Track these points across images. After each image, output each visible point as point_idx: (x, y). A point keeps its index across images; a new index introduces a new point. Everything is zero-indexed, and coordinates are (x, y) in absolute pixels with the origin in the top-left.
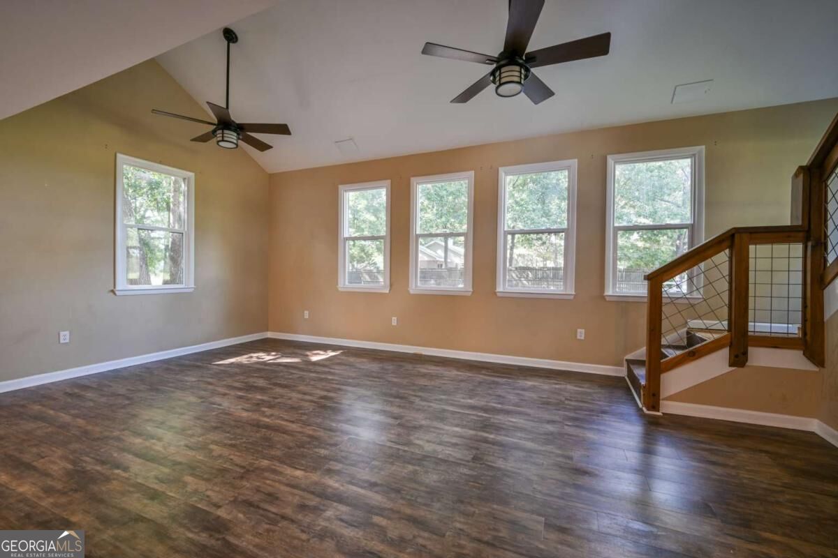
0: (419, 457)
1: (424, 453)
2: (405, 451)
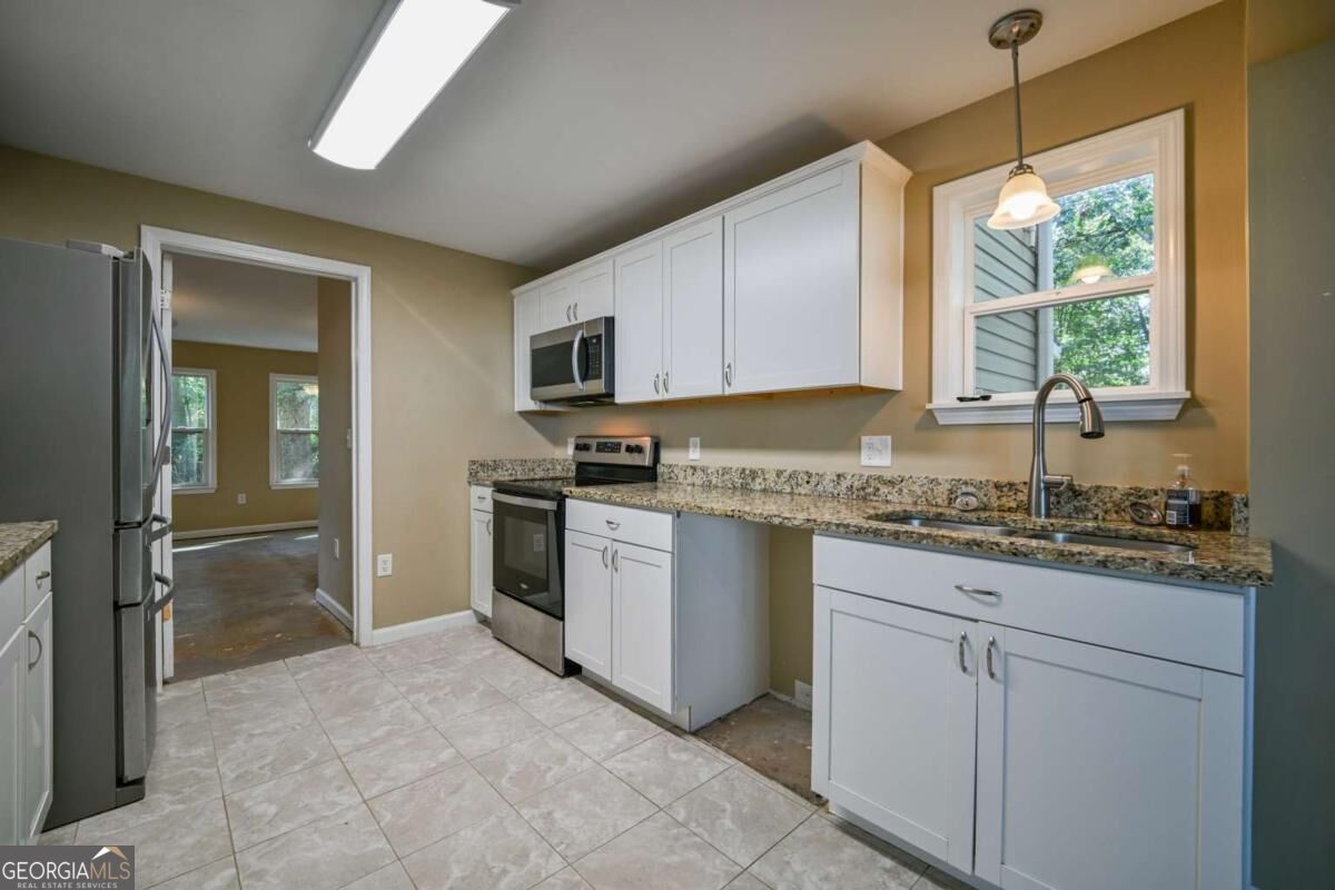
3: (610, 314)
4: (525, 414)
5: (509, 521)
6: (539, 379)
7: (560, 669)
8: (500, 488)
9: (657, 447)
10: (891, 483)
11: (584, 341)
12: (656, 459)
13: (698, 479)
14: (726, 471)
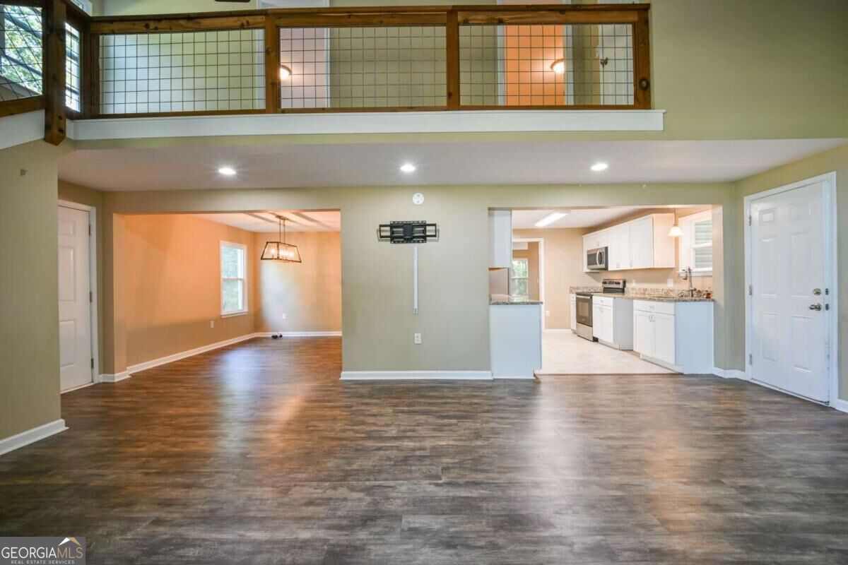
0: (350, 478)
1: (346, 483)
2: (368, 480)
3: (606, 246)
4: (587, 273)
5: (580, 303)
6: (589, 264)
7: (592, 339)
8: (578, 294)
9: (624, 282)
10: (671, 291)
11: (600, 253)
12: (624, 286)
13: (634, 292)
14: (640, 289)
